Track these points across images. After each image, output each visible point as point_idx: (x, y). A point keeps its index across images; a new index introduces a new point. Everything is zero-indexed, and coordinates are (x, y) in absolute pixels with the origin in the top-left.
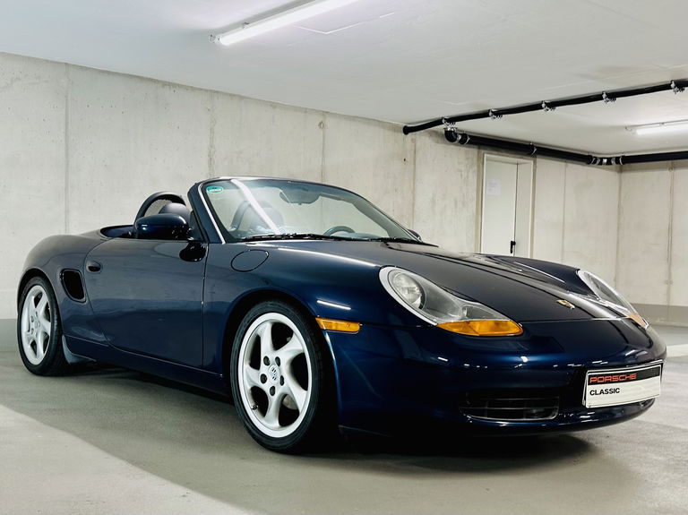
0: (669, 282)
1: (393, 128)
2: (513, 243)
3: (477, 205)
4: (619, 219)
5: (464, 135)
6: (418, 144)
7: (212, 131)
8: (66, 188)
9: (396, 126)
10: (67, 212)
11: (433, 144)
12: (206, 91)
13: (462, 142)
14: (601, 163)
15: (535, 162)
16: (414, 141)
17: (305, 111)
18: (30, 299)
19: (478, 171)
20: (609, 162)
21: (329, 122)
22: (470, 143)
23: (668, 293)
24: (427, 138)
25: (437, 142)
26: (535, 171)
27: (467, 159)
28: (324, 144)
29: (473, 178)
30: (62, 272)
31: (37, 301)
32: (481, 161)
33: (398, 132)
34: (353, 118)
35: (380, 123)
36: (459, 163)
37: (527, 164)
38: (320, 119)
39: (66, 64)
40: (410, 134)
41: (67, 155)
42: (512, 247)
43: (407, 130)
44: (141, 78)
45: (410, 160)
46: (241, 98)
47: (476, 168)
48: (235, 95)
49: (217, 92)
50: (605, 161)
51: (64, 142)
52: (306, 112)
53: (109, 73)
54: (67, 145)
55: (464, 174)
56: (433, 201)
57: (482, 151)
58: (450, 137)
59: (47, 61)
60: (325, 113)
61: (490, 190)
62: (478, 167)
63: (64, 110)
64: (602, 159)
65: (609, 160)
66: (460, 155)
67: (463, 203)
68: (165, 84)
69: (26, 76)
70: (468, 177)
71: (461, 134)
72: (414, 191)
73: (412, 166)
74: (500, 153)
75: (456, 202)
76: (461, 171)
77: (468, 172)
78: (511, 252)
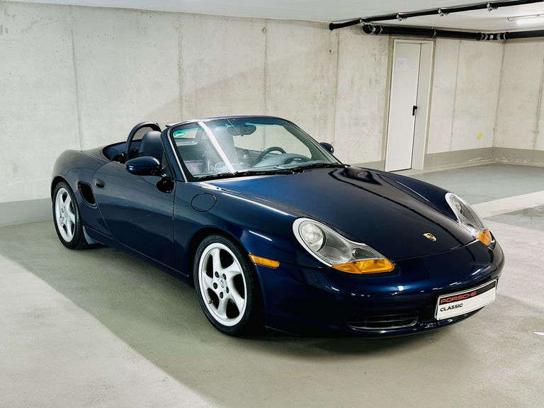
0: (536, 132)
1: (321, 26)
2: (415, 108)
3: (387, 81)
4: (501, 81)
5: (378, 27)
6: (341, 37)
7: (180, 45)
9: (324, 24)
10: (79, 119)
11: (353, 35)
12: (175, 13)
13: (377, 33)
14: (488, 39)
15: (435, 42)
16: (337, 35)
17: (252, 20)
18: (59, 197)
19: (389, 53)
20: (495, 38)
21: (271, 27)
22: (383, 33)
23: (535, 141)
24: (349, 31)
25: (356, 34)
26: (434, 49)
27: (381, 45)
28: (266, 46)
29: (385, 60)
30: (79, 183)
31: (64, 197)
32: (391, 45)
33: (325, 28)
34: (290, 22)
35: (310, 23)
36: (374, 49)
37: (428, 44)
38: (263, 25)
39: (70, 5)
40: (334, 30)
41: (76, 76)
42: (414, 111)
43: (332, 27)
44: (125, 9)
45: (334, 52)
46: (201, 15)
47: (387, 51)
48: (196, 14)
49: (183, 13)
50: (492, 37)
51: (72, 67)
53: (101, 8)
54: (75, 68)
55: (378, 57)
56: (352, 82)
57: (393, 37)
58: (367, 30)
59: (56, 5)
60: (267, 20)
61: (399, 67)
62: (389, 50)
63: (71, 42)
64: (489, 35)
65: (495, 35)
66: (375, 43)
67: (376, 81)
68: (143, 12)
69: (42, 18)
70: (380, 59)
71: (375, 27)
72: (337, 76)
73: (336, 56)
74: (407, 38)
75: (370, 81)
76: (375, 55)
77: (381, 55)
78: (414, 114)
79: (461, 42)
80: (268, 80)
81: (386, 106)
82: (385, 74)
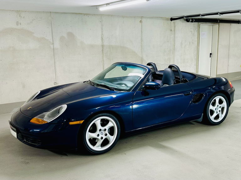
2: (211, 54)
3: (198, 43)
5: (192, 19)
6: (176, 24)
7: (102, 29)
8: (54, 55)
9: (168, 18)
11: (181, 23)
12: (99, 15)
13: (192, 22)
15: (219, 25)
16: (174, 23)
19: (198, 31)
21: (144, 20)
22: (194, 22)
25: (183, 22)
26: (219, 28)
27: (194, 27)
28: (142, 28)
29: (196, 34)
32: (199, 27)
33: (168, 20)
34: (152, 18)
35: (162, 18)
36: (191, 29)
37: (216, 26)
38: (140, 19)
39: (50, 12)
40: (173, 21)
42: (210, 55)
43: (172, 19)
45: (173, 31)
46: (112, 15)
47: (197, 29)
48: (109, 15)
49: (103, 15)
52: (135, 18)
56: (182, 44)
57: (200, 23)
58: (188, 21)
59: (44, 12)
60: (142, 17)
61: (202, 36)
62: (198, 29)
63: (51, 28)
66: (191, 26)
67: (192, 43)
68: (85, 14)
69: (37, 18)
70: (194, 33)
72: (174, 41)
74: (206, 23)
75: (190, 43)
76: (192, 31)
77: (194, 31)
78: (210, 57)
79: (231, 25)
80: (143, 43)
81: (197, 54)
82: (197, 40)
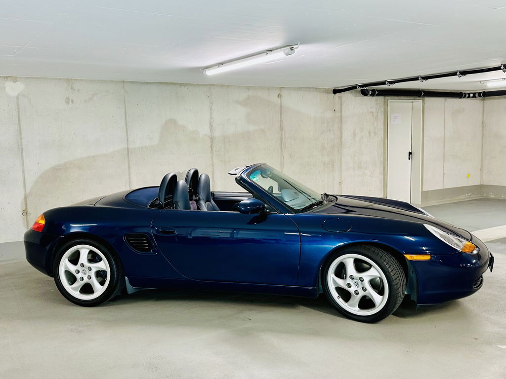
1: (326, 91)
2: (410, 153)
3: (384, 132)
4: (483, 131)
5: (373, 91)
6: (343, 100)
7: (211, 109)
9: (328, 90)
11: (353, 97)
12: (207, 85)
13: (373, 95)
14: (469, 97)
15: (423, 101)
16: (340, 98)
19: (385, 111)
20: (474, 96)
21: (285, 93)
22: (377, 95)
24: (349, 94)
25: (356, 96)
26: (423, 106)
27: (377, 104)
29: (381, 117)
32: (386, 104)
33: (329, 93)
34: (300, 89)
35: (317, 89)
36: (371, 108)
37: (418, 103)
38: (278, 92)
39: (123, 81)
40: (337, 94)
42: (409, 156)
43: (335, 91)
44: (166, 84)
45: (338, 111)
46: (228, 86)
47: (383, 109)
48: (224, 85)
49: (213, 85)
50: (472, 95)
51: (125, 128)
52: (269, 89)
53: (148, 83)
54: (127, 129)
55: (375, 114)
56: (355, 134)
57: (387, 98)
58: (364, 93)
59: (112, 81)
60: (282, 88)
61: (394, 121)
62: (385, 108)
63: (124, 109)
64: (469, 94)
65: (474, 94)
66: (372, 103)
67: (375, 133)
68: (181, 85)
70: (377, 115)
71: (371, 90)
72: (341, 129)
73: (340, 114)
74: (399, 98)
75: (370, 133)
76: (373, 113)
77: (377, 113)
78: (409, 159)
79: (446, 100)
80: (283, 134)
81: (384, 153)
82: (382, 127)
